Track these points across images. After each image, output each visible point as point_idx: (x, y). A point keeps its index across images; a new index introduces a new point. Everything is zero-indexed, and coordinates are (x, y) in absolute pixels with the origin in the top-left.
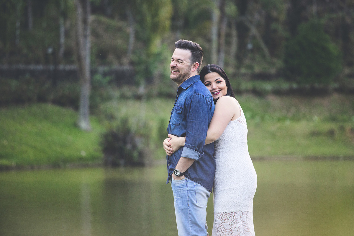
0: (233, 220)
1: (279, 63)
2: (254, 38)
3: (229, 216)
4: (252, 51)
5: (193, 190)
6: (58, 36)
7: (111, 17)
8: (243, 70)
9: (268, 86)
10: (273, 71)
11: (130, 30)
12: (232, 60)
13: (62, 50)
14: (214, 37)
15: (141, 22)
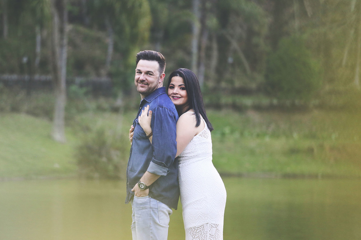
0: (202, 234)
1: (260, 78)
2: (235, 52)
3: (199, 230)
4: (233, 65)
5: (156, 208)
6: (34, 45)
7: (90, 27)
8: (223, 85)
9: (248, 101)
10: (253, 86)
11: (109, 41)
12: (212, 73)
13: (38, 60)
14: (195, 50)
15: (120, 32)
